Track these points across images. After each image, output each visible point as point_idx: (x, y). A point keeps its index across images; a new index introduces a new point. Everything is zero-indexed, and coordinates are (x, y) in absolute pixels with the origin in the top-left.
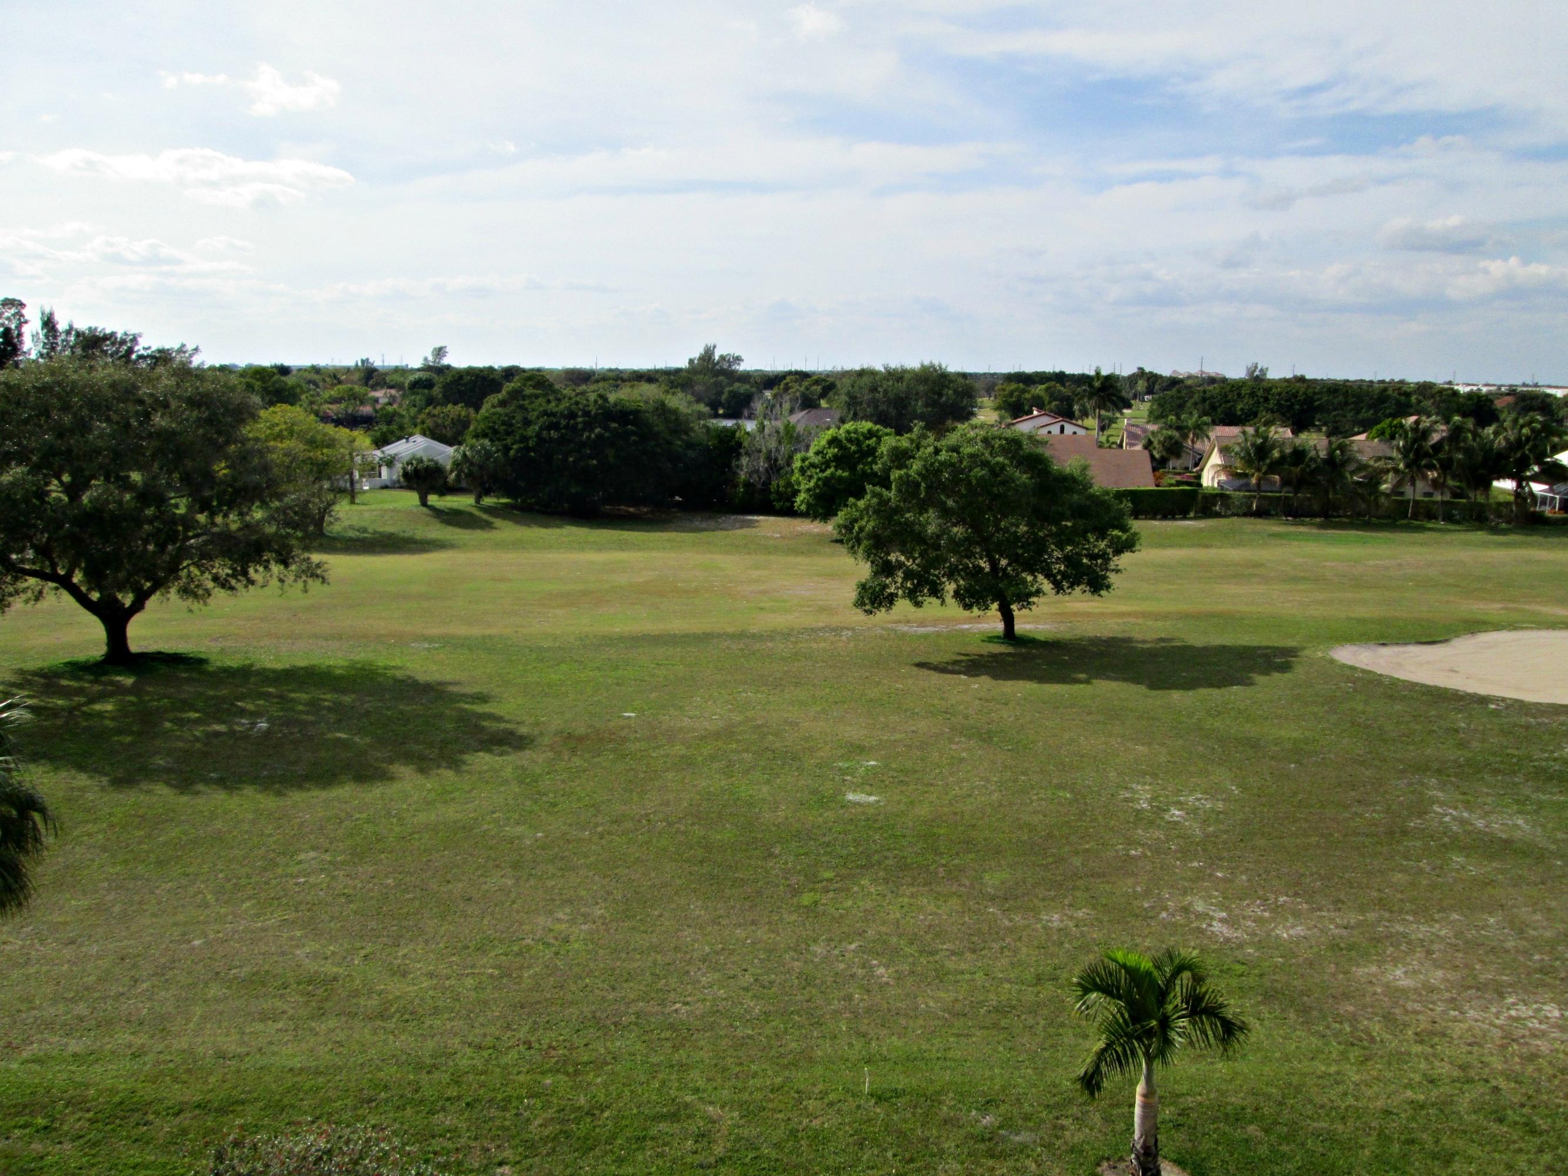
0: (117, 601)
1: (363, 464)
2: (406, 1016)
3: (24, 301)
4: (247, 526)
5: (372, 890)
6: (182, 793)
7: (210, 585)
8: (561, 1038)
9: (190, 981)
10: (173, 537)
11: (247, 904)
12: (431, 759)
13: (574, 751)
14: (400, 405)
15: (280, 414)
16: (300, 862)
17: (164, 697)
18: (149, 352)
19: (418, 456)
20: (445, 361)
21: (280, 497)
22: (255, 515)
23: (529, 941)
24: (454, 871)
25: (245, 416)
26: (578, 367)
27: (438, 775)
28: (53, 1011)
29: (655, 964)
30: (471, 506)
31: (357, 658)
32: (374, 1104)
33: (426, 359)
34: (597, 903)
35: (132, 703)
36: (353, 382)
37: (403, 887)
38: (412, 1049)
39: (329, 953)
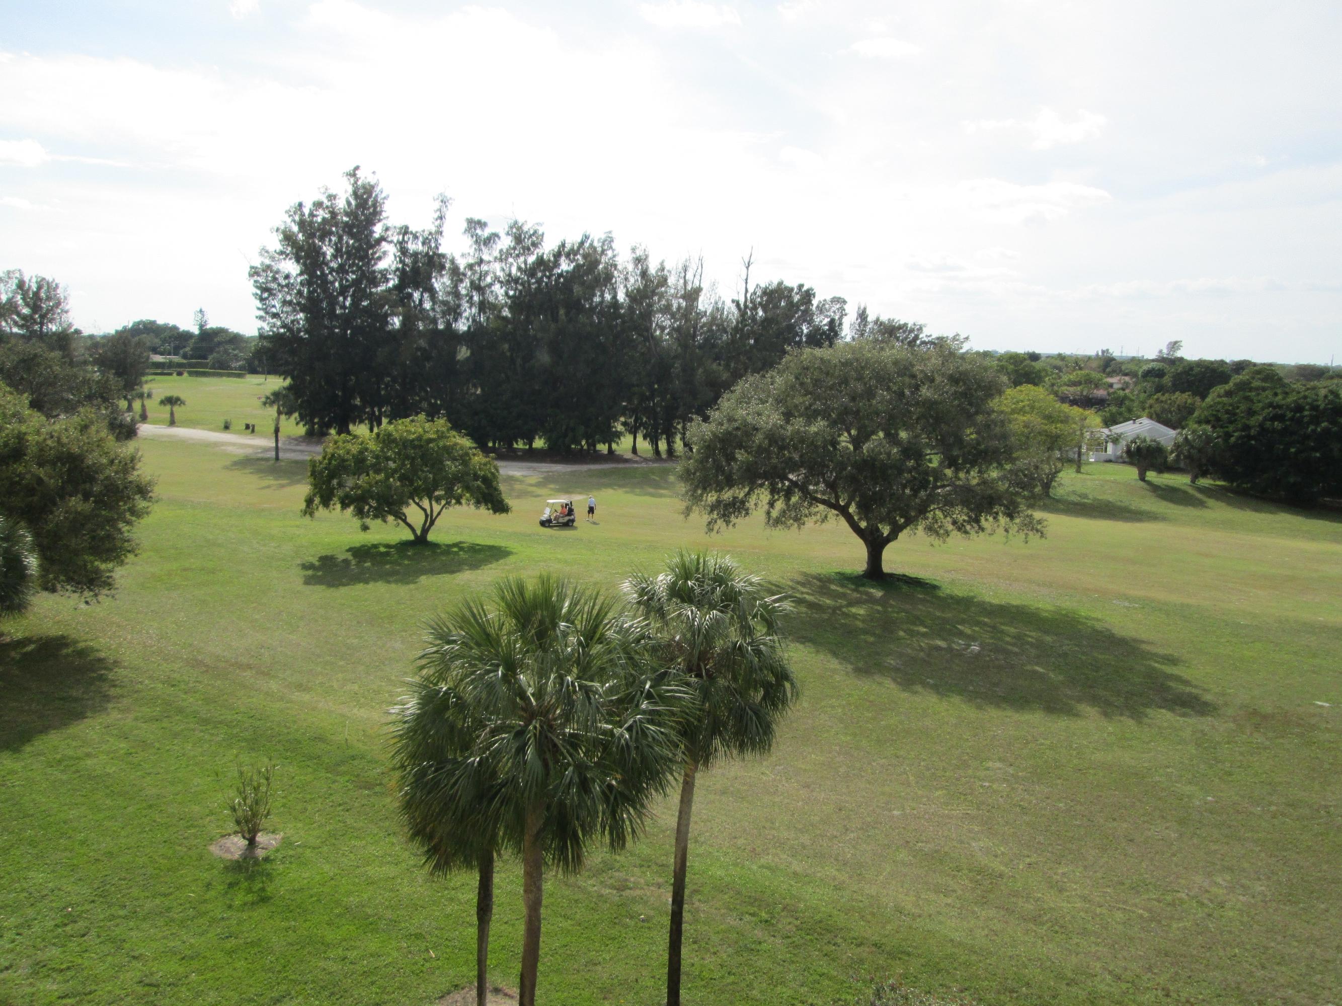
0: (878, 529)
1: (1092, 439)
2: (1057, 928)
3: (846, 299)
4: (984, 482)
5: (1045, 809)
6: (904, 690)
7: (950, 527)
8: (1201, 997)
9: (886, 842)
10: (924, 485)
11: (940, 793)
12: (1116, 706)
13: (1257, 727)
14: (1132, 393)
15: (1027, 392)
16: (987, 769)
17: (904, 611)
18: (930, 339)
19: (1142, 436)
20: (1179, 354)
21: (1012, 460)
22: (992, 474)
23: (1183, 895)
24: (1121, 811)
25: (994, 391)
26: (1312, 363)
27: (1120, 721)
28: (785, 834)
29: (1313, 957)
30: (1185, 484)
31: (1063, 605)
32: (1015, 995)
33: (1161, 351)
34: (1259, 879)
35: (878, 612)
36: (1091, 369)
37: (1073, 813)
38: (1057, 959)
39: (999, 852)
